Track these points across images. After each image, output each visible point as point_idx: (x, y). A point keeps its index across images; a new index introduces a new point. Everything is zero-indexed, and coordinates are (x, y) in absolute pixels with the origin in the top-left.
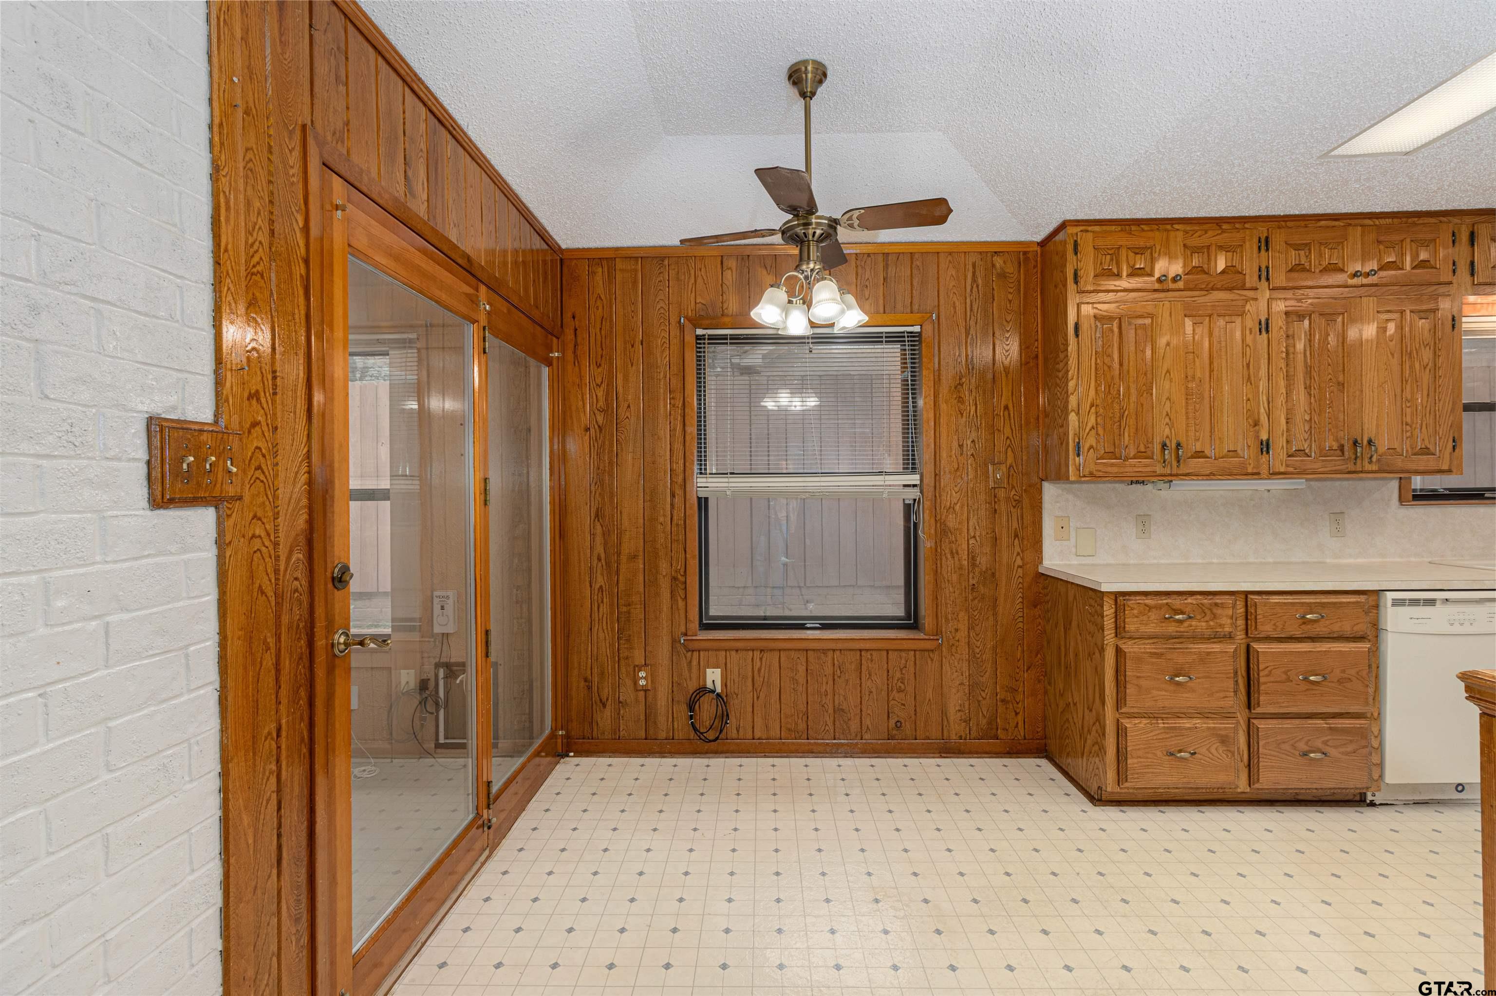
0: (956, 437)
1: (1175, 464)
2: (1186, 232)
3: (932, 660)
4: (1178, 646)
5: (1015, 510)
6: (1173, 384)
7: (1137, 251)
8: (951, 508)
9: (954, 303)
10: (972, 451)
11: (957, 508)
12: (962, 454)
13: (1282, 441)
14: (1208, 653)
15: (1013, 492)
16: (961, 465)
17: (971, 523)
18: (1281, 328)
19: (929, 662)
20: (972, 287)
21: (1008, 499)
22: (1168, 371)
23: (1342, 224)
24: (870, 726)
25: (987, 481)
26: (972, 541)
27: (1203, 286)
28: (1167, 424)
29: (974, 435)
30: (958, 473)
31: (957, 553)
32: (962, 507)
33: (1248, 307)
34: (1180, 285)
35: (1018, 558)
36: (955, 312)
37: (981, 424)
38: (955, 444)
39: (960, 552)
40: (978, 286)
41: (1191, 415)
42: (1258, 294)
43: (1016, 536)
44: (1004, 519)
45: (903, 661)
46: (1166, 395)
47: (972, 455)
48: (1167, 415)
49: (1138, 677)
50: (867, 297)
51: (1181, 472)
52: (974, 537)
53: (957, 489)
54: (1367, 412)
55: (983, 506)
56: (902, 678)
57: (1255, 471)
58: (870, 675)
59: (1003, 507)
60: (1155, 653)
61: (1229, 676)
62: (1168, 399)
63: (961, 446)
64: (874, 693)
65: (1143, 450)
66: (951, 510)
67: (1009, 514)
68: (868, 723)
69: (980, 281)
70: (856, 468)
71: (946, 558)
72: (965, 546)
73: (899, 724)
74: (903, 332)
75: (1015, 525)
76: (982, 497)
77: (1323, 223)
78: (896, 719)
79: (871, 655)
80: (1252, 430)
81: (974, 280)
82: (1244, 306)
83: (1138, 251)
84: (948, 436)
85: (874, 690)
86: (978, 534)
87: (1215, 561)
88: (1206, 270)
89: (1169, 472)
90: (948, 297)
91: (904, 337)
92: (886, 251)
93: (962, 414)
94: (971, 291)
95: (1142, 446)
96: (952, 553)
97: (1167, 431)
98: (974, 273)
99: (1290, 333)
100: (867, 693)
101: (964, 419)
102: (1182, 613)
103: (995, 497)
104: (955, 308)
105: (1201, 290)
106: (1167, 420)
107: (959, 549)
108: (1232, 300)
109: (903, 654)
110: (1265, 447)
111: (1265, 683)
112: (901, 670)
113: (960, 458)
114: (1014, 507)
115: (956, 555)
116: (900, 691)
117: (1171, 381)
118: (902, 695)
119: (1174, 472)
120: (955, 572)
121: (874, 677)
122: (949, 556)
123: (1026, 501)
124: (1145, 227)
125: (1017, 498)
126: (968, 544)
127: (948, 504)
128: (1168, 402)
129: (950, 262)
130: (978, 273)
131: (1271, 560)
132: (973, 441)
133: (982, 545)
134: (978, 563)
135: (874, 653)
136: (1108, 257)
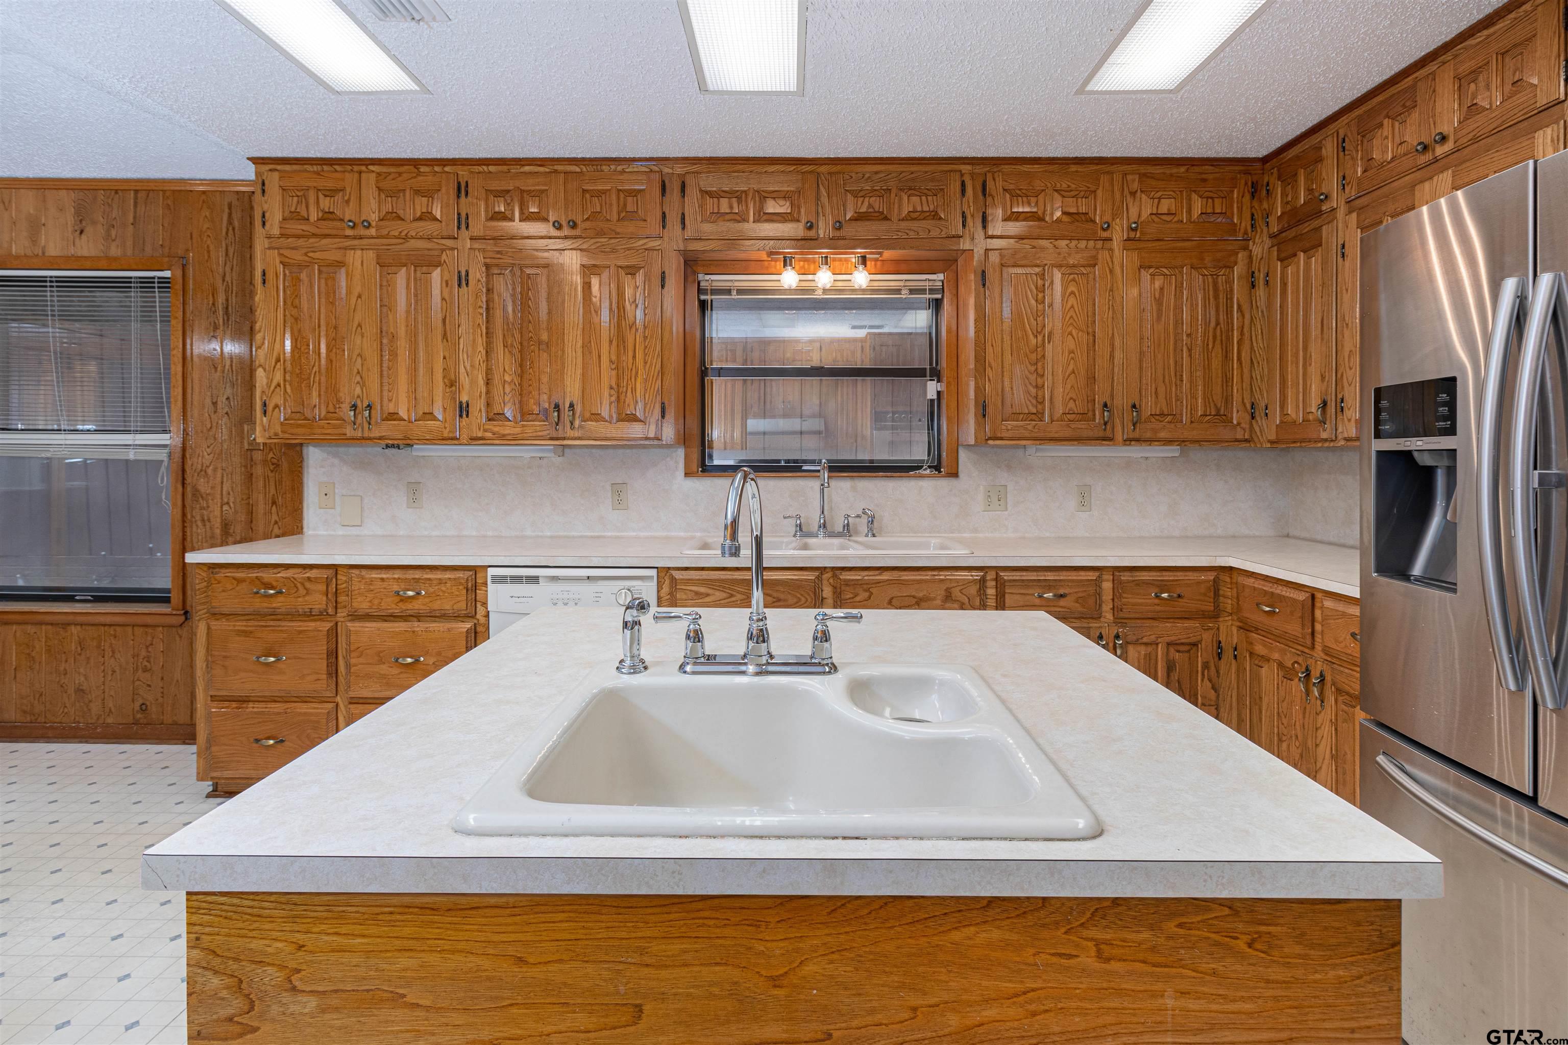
0: (209, 394)
1: (366, 425)
2: (379, 174)
3: (181, 637)
4: (272, 623)
5: (273, 474)
6: (365, 339)
7: (327, 193)
8: (203, 472)
9: (208, 247)
10: (226, 409)
11: (210, 471)
12: (215, 412)
13: (481, 404)
14: (300, 632)
15: (271, 455)
16: (214, 424)
17: (225, 489)
18: (479, 281)
19: (177, 638)
20: (228, 230)
21: (265, 462)
22: (359, 325)
23: (548, 170)
24: (113, 709)
25: (242, 443)
26: (225, 508)
27: (397, 234)
28: (358, 383)
29: (229, 392)
30: (211, 433)
31: (209, 520)
32: (215, 470)
33: (444, 257)
34: (373, 231)
35: (276, 526)
36: (209, 257)
37: (237, 379)
38: (208, 401)
39: (212, 519)
40: (234, 229)
41: (385, 373)
42: (459, 244)
43: (274, 503)
44: (261, 483)
45: (149, 638)
46: (356, 352)
47: (227, 413)
48: (358, 373)
49: (225, 657)
50: (113, 237)
51: (372, 435)
52: (228, 503)
53: (209, 450)
54: (569, 374)
55: (238, 470)
56: (148, 657)
57: (451, 435)
58: (113, 652)
59: (259, 470)
60: (243, 631)
61: (321, 656)
62: (359, 355)
63: (215, 404)
64: (118, 671)
65: (332, 410)
66: (203, 473)
67: (266, 479)
68: (111, 705)
69: (236, 224)
70: (104, 426)
71: (197, 526)
72: (217, 513)
73: (144, 707)
74: (154, 278)
75: (273, 491)
76: (237, 460)
77: (527, 169)
78: (141, 702)
79: (115, 630)
80: (448, 390)
81: (230, 222)
82: (440, 256)
83: (330, 193)
84: (200, 392)
85: (117, 669)
86: (232, 499)
87: (490, 533)
88: (402, 216)
89: (360, 435)
90: (202, 240)
91: (154, 283)
92: (137, 188)
93: (216, 368)
94: (227, 233)
95: (331, 405)
96: (203, 520)
97: (358, 391)
98: (230, 214)
99: (490, 286)
100: (110, 673)
101: (218, 374)
102: (272, 588)
103: (252, 460)
104: (209, 252)
105: (395, 237)
106: (358, 378)
107: (211, 516)
108: (429, 250)
109: (150, 630)
110: (464, 410)
111: (355, 665)
112: (147, 647)
113: (213, 416)
114: (272, 471)
115: (207, 524)
116: (145, 670)
117: (363, 337)
118: (148, 675)
119: (366, 435)
120: (207, 541)
121: (118, 655)
122: (199, 523)
123: (285, 465)
124: (338, 168)
125: (275, 461)
126: (222, 511)
127: (199, 467)
128: (359, 360)
129: (204, 202)
130: (234, 215)
131: (549, 534)
132: (228, 398)
133: (236, 512)
134: (231, 531)
135: (118, 628)
136: (295, 199)
